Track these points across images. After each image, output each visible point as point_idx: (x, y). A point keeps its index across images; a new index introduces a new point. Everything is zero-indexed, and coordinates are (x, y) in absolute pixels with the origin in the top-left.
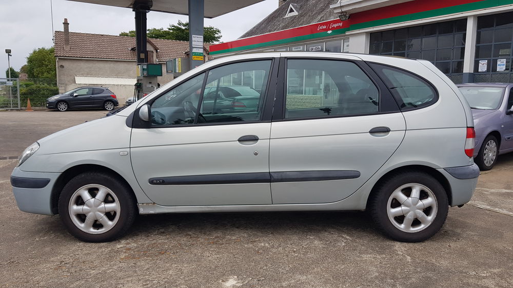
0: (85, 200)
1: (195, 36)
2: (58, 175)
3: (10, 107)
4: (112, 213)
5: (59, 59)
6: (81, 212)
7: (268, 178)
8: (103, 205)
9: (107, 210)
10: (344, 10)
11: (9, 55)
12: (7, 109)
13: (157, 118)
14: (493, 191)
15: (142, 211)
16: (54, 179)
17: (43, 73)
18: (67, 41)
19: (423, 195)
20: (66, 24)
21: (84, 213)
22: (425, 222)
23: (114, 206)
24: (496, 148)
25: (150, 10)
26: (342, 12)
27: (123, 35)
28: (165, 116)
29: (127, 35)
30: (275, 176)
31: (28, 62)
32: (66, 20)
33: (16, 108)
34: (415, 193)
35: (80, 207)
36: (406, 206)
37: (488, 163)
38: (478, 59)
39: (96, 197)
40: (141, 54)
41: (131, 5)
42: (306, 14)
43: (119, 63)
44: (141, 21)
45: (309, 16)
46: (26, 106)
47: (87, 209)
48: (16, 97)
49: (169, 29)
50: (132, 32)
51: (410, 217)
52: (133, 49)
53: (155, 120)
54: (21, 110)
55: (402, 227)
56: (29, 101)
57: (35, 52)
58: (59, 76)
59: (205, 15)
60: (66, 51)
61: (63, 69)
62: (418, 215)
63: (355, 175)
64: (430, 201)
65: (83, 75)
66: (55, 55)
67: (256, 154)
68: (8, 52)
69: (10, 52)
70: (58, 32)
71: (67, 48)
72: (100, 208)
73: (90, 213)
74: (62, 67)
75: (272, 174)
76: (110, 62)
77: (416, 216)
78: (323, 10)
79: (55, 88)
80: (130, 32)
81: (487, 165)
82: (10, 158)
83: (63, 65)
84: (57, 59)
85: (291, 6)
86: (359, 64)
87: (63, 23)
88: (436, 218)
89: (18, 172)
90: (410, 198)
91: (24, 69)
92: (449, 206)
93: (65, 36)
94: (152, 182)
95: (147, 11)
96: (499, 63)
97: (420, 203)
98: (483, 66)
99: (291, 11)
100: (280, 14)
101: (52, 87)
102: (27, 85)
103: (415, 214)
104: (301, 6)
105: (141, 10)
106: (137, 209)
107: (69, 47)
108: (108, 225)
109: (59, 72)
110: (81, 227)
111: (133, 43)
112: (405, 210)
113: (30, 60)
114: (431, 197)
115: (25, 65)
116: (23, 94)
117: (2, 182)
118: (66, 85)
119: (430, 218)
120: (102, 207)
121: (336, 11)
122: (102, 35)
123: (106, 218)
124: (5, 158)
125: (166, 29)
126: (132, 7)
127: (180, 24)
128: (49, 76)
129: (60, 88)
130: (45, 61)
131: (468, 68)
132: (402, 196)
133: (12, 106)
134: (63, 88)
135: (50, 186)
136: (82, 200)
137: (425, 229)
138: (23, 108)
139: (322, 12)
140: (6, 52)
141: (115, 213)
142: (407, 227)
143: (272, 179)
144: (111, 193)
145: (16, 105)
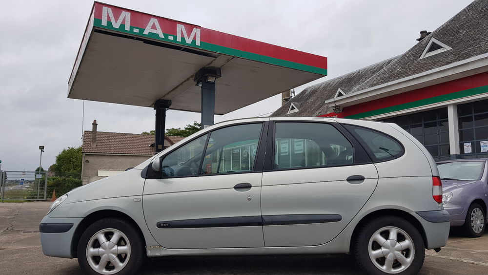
0: (101, 243)
1: (206, 126)
2: (80, 220)
3: (37, 198)
4: (123, 256)
5: (86, 154)
6: (97, 254)
7: (260, 222)
8: (116, 247)
9: (119, 252)
10: (337, 104)
11: (42, 151)
12: (34, 199)
13: (167, 170)
14: (479, 251)
15: (150, 253)
16: (76, 223)
17: (69, 170)
18: (94, 139)
19: (400, 238)
20: (95, 124)
21: (100, 254)
22: (405, 263)
23: (126, 249)
24: (482, 216)
25: (169, 108)
26: (336, 106)
27: (145, 134)
28: (173, 171)
29: (148, 134)
30: (266, 219)
31: (57, 161)
32: (95, 121)
33: (42, 199)
34: (393, 235)
35: (96, 250)
36: (385, 247)
37: (477, 230)
38: (462, 142)
39: (111, 240)
40: (159, 146)
41: (152, 105)
42: (306, 111)
43: (139, 158)
44: (160, 120)
45: (309, 112)
46: (51, 197)
47: (102, 251)
48: (43, 189)
49: (186, 129)
50: (153, 131)
51: (390, 258)
52: (152, 145)
53: (165, 173)
54: (46, 201)
55: (384, 268)
56: (54, 192)
57: (64, 151)
58: (84, 170)
59: (215, 112)
60: (93, 148)
61: (88, 164)
62: (397, 256)
63: (337, 219)
64: (407, 243)
65: (105, 169)
66: (82, 151)
67: (249, 199)
68: (42, 148)
69: (43, 149)
70: (87, 131)
71: (94, 145)
72: (114, 250)
73: (104, 255)
74: (87, 161)
75: (264, 217)
76: (131, 157)
77: (396, 257)
78: (320, 107)
79: (79, 181)
80: (151, 132)
81: (476, 232)
82: (35, 232)
83: (88, 160)
84: (84, 155)
85: (292, 104)
86: (334, 125)
87: (93, 124)
88: (414, 259)
89: (46, 220)
90: (388, 241)
91: (52, 169)
92: (426, 250)
93: (93, 136)
94: (160, 225)
95: (166, 109)
96: (481, 144)
97: (398, 245)
98: (468, 148)
99: (293, 108)
100: (282, 112)
101: (77, 180)
102: (53, 179)
103: (394, 255)
104: (301, 104)
105: (161, 108)
106: (145, 252)
107: (95, 144)
108: (119, 267)
109: (84, 167)
110: (96, 269)
111: (153, 140)
112: (385, 252)
113: (60, 159)
114: (408, 239)
115: (54, 165)
116: (49, 186)
117: (26, 247)
118: (90, 177)
119: (409, 260)
120: (116, 250)
121: (330, 106)
122: (126, 134)
123: (117, 260)
124: (31, 232)
125: (183, 129)
126: (153, 106)
127: (195, 124)
128: (75, 172)
129: (84, 180)
130: (73, 159)
131: (454, 150)
132: (381, 239)
133: (38, 197)
134: (87, 180)
135: (72, 231)
136: (99, 243)
137: (405, 270)
138: (48, 199)
139: (319, 108)
140: (40, 148)
141: (126, 255)
142: (388, 268)
143: (264, 222)
144: (124, 237)
145: (42, 196)
